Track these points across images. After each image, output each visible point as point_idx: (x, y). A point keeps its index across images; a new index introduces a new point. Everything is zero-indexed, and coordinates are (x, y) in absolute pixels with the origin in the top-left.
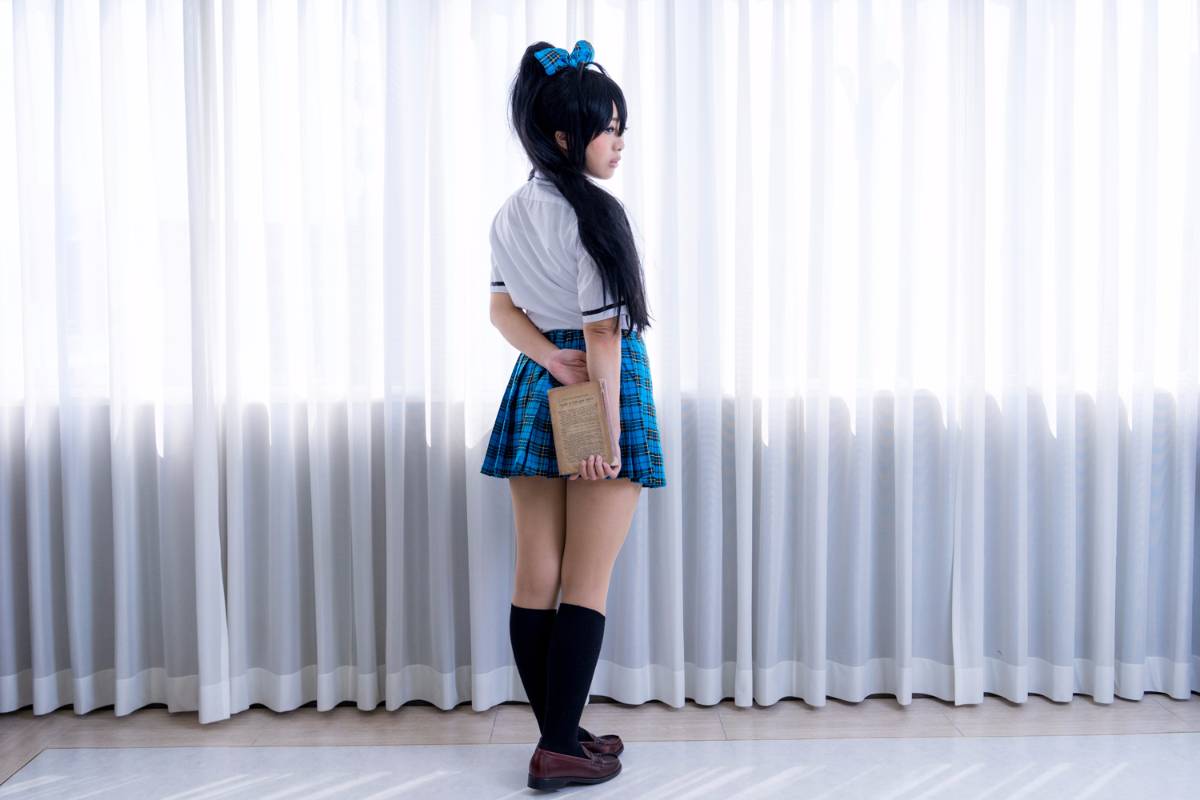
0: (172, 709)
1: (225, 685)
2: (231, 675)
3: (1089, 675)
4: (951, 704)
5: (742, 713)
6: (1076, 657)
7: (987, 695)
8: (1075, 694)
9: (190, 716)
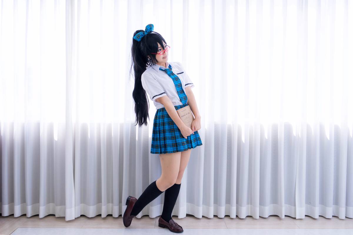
0: (57, 216)
1: (73, 209)
2: (75, 206)
3: (337, 210)
4: (295, 218)
5: (233, 220)
6: (333, 205)
7: (306, 216)
8: (333, 216)
9: (63, 218)
